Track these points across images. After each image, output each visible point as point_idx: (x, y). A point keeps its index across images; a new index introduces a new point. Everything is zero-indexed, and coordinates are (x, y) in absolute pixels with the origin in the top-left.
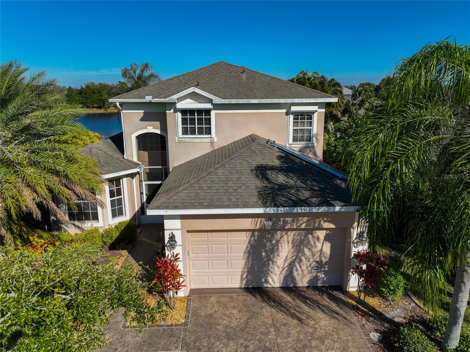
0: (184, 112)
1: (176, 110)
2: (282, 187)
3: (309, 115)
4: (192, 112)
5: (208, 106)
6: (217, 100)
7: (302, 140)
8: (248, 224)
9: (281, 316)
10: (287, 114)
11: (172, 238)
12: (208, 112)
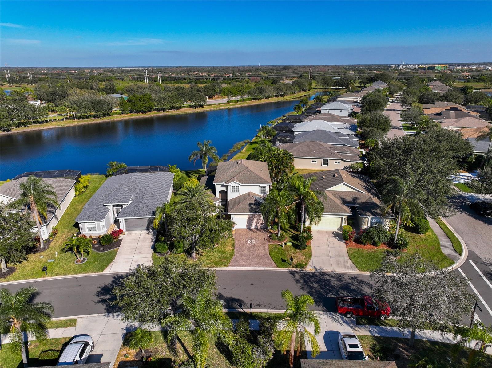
0: (232, 186)
1: (230, 186)
2: (254, 209)
3: (265, 187)
4: (234, 186)
5: (238, 185)
6: (241, 184)
7: (263, 193)
8: (247, 216)
9: (253, 233)
10: (259, 187)
11: (232, 218)
12: (239, 186)
